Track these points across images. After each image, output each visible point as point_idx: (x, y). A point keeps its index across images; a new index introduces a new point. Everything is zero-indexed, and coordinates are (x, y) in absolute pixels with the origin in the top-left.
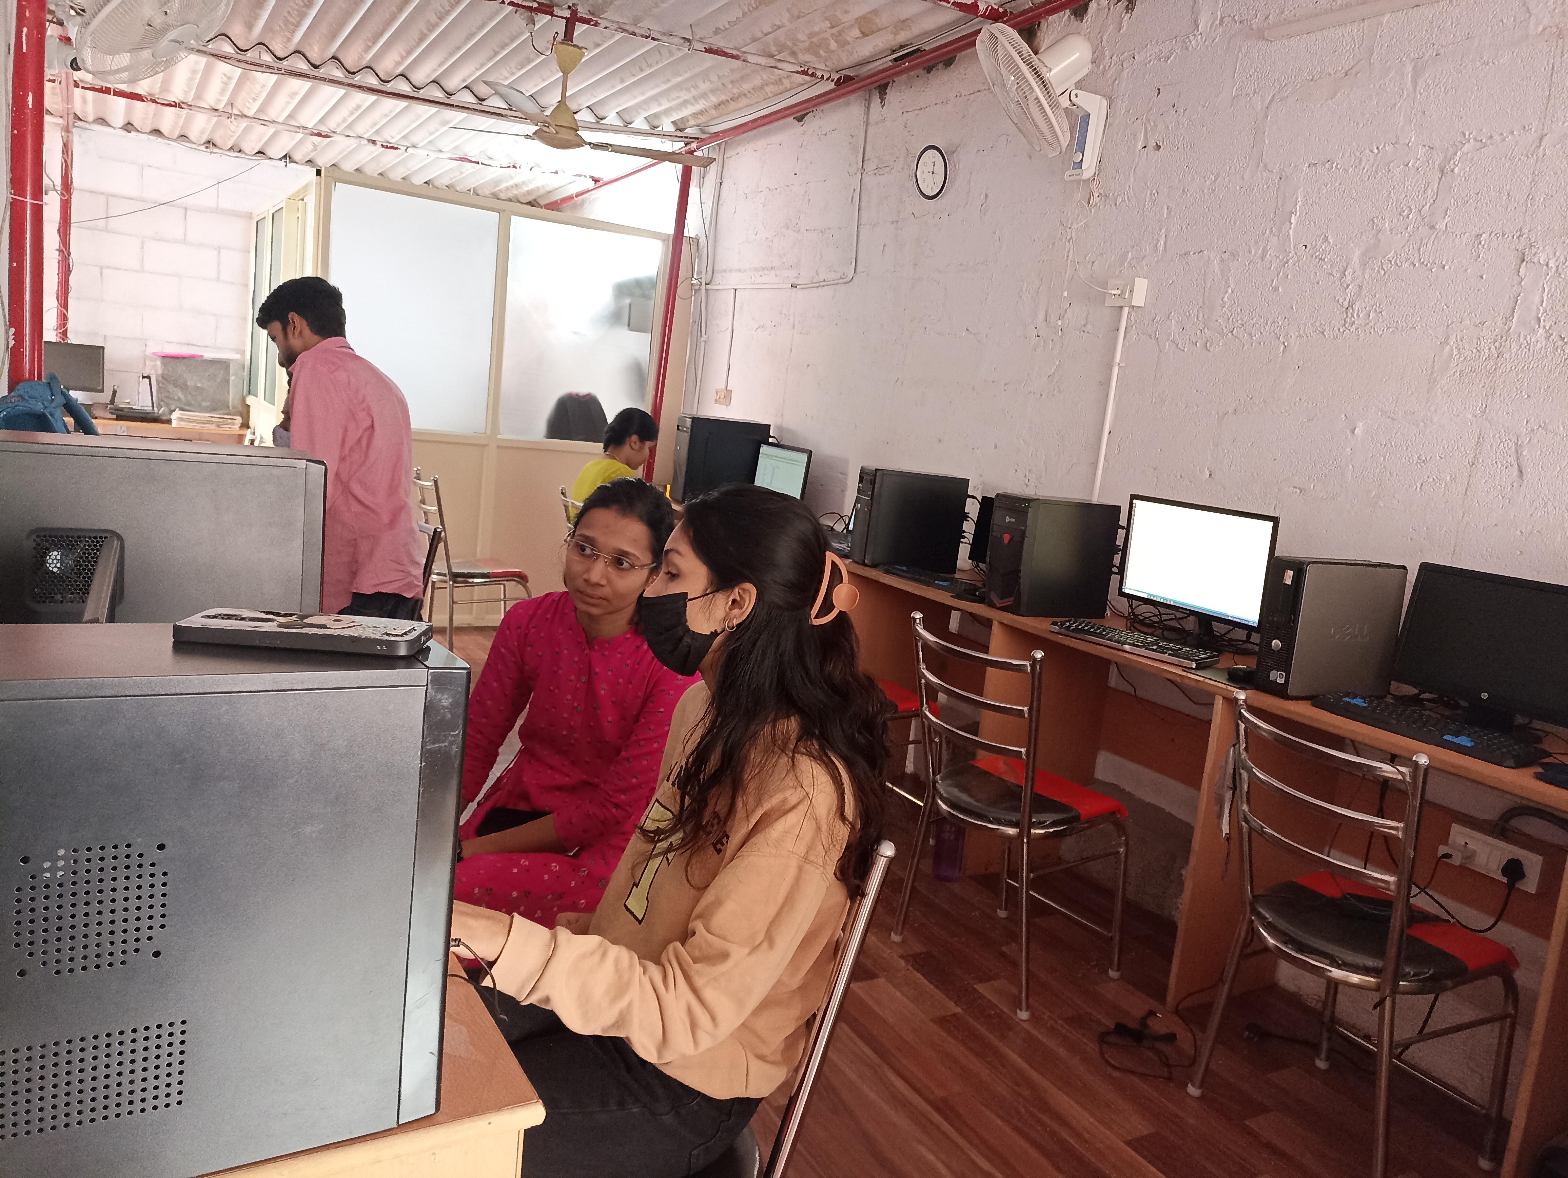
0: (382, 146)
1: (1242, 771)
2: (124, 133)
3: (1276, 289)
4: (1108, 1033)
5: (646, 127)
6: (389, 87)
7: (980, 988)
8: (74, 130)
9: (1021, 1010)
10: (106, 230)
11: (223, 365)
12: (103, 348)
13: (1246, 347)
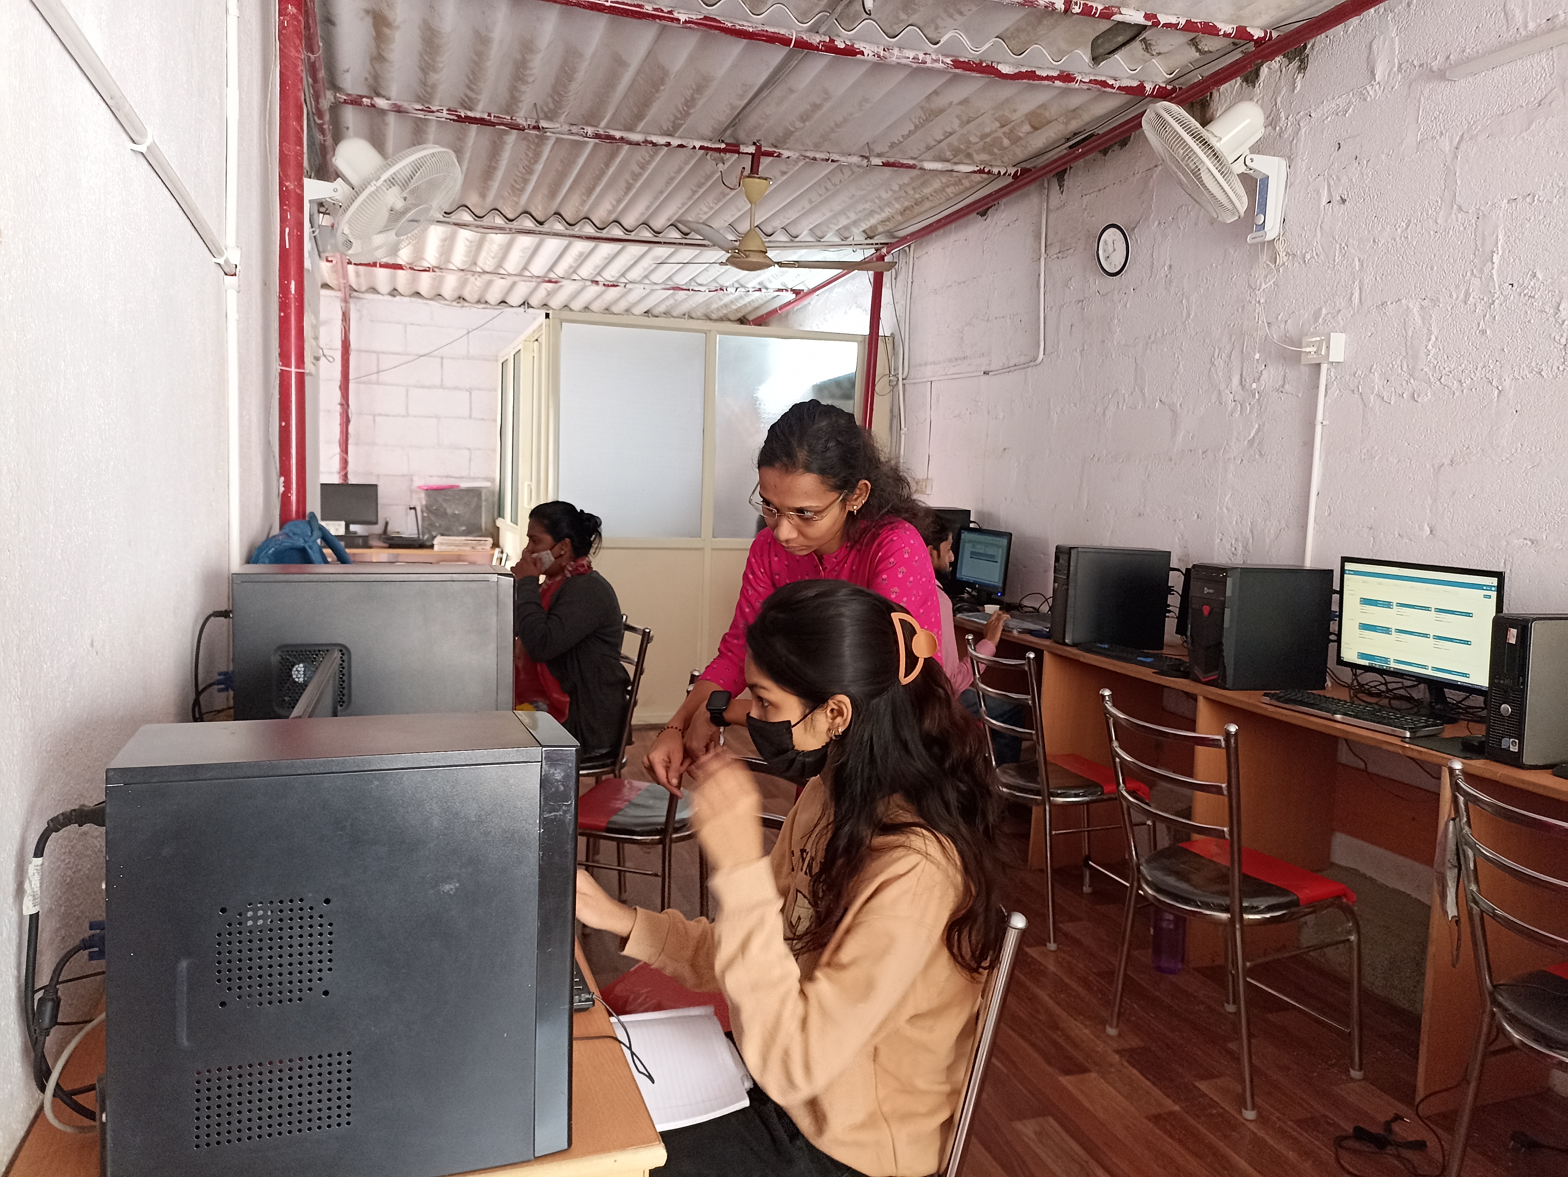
0: (604, 285)
1: (1465, 847)
2: (390, 298)
3: (1483, 332)
4: (1346, 1138)
5: (837, 240)
6: (604, 234)
7: (1203, 1086)
8: (351, 300)
9: (1246, 1109)
10: (378, 383)
11: (476, 492)
12: (376, 486)
13: (1456, 394)
